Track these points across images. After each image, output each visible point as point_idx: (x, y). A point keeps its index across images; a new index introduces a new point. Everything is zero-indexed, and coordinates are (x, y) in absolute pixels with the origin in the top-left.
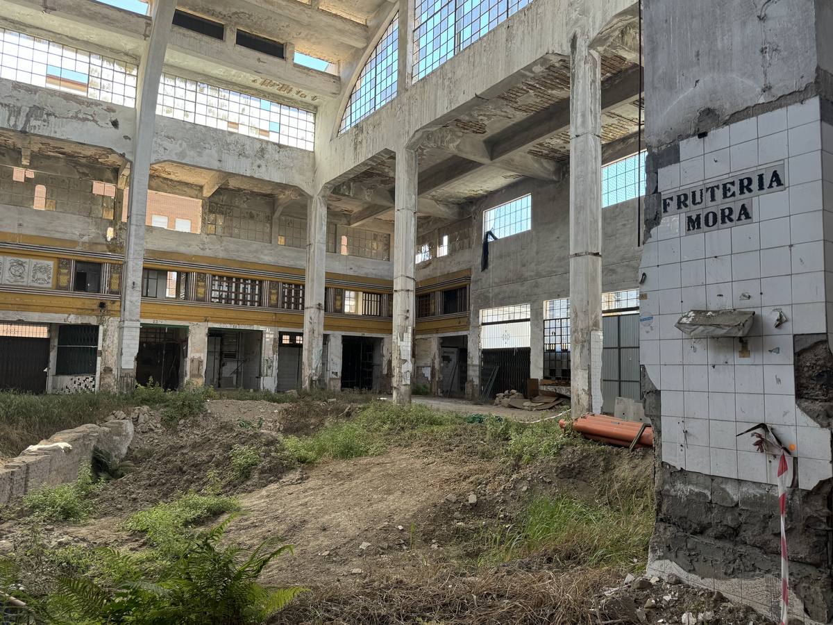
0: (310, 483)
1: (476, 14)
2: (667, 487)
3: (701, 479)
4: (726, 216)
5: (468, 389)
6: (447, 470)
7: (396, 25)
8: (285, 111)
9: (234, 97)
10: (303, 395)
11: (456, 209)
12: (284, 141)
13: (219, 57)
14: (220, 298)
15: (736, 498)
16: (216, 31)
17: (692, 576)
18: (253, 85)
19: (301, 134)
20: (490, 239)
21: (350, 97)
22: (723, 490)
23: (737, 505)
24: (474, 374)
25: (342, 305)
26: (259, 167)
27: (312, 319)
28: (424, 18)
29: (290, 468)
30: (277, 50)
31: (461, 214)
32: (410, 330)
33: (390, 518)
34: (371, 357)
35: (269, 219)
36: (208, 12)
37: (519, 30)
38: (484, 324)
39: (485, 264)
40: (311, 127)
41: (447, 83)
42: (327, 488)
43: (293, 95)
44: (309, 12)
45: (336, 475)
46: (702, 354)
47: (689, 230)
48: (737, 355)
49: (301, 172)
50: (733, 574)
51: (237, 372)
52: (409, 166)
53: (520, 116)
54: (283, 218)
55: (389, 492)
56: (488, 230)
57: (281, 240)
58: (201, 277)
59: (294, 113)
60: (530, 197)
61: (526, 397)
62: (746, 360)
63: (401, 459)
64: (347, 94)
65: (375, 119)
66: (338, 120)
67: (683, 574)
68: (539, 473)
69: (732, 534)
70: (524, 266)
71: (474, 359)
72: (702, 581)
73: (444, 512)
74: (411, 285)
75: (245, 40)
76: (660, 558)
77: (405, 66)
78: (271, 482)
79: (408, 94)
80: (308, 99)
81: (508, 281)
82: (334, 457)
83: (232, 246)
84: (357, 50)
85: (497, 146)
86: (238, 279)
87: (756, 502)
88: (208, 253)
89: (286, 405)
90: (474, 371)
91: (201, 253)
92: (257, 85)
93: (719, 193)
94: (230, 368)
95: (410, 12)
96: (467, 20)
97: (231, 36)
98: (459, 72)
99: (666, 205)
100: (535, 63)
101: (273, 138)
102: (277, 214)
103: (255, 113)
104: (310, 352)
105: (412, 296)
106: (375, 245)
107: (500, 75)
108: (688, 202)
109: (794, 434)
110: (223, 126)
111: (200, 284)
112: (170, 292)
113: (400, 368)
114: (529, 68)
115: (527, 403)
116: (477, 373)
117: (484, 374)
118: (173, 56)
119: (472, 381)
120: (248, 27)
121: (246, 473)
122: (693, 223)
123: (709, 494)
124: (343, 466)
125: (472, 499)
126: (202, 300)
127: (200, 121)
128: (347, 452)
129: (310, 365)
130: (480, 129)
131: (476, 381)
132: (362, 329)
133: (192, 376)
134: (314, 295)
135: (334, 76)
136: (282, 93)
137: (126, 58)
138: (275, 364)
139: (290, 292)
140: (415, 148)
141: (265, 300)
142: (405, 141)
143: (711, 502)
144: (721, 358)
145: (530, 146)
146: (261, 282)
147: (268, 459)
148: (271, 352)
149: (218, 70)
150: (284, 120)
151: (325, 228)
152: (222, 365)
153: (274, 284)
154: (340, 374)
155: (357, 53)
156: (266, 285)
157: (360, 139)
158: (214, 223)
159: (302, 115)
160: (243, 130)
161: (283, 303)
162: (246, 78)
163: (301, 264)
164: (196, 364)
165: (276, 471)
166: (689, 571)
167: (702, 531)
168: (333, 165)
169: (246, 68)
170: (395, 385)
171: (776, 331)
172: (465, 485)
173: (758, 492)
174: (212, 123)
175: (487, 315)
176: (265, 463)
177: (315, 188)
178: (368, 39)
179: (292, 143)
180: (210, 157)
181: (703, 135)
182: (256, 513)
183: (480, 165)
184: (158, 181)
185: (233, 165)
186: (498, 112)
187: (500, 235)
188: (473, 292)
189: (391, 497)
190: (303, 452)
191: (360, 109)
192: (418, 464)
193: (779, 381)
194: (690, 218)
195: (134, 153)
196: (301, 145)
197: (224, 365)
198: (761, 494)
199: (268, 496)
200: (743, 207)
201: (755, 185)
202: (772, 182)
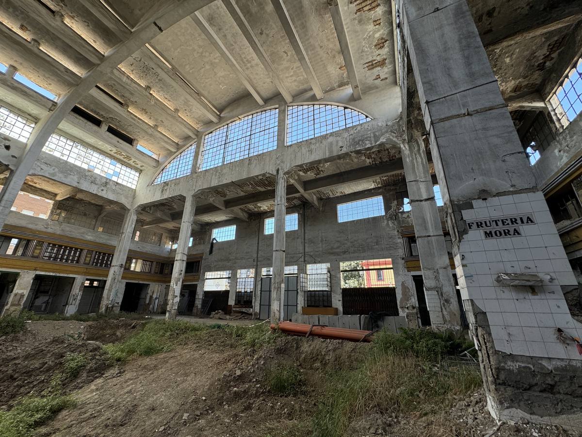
0: (128, 375)
1: (234, 152)
2: (502, 364)
3: (524, 359)
4: (507, 233)
5: (195, 310)
6: (216, 357)
7: (193, 147)
8: (124, 168)
9: (96, 154)
10: (100, 316)
11: (199, 227)
12: (120, 181)
13: (95, 134)
14: (50, 257)
15: (550, 368)
16: (97, 123)
17: (533, 417)
18: (110, 152)
19: (130, 180)
20: (215, 242)
21: (163, 170)
22: (541, 364)
23: (552, 371)
24: (198, 303)
25: (130, 266)
26: (102, 190)
27: (115, 271)
28: (208, 148)
29: (110, 366)
30: (130, 141)
31: (201, 229)
32: (181, 281)
33: (194, 393)
34: (139, 294)
35: (96, 218)
36: (95, 112)
37: (254, 162)
38: (206, 279)
39: (211, 252)
40: (136, 178)
41: (218, 174)
42: (141, 377)
43: (131, 162)
44: (153, 130)
45: (145, 367)
47: (486, 237)
48: (530, 295)
49: (126, 197)
50: (561, 412)
51: (47, 303)
52: (192, 204)
53: (242, 194)
54: (105, 218)
55: (187, 375)
56: (214, 237)
57: (101, 229)
58: (40, 243)
59: (128, 170)
60: (235, 226)
61: (226, 314)
62: (536, 297)
63: (186, 353)
64: (162, 168)
65: (177, 182)
66: (154, 178)
67: (528, 417)
68: (267, 353)
69: (551, 389)
70: (230, 254)
71: (200, 296)
72: (542, 419)
73: (226, 383)
74: (185, 258)
75: (111, 130)
77: (197, 164)
78: (97, 378)
79: (197, 174)
80: (139, 166)
81: (222, 260)
82: (141, 355)
83: (68, 229)
84: (171, 152)
85: (229, 204)
86: (66, 247)
87: (564, 369)
88: (49, 230)
89: (90, 323)
90: (199, 301)
91: (44, 230)
92: (112, 153)
93: (500, 223)
94: (41, 301)
95: (202, 144)
96: (230, 153)
97: (104, 127)
98: (224, 171)
99: (470, 227)
100: (260, 175)
101: (114, 179)
102: (102, 216)
103: (107, 165)
104: (110, 290)
105: (185, 263)
106: (154, 238)
107: (244, 176)
108: (483, 225)
109: (576, 332)
110: (85, 166)
111: (37, 247)
112: (10, 252)
113: (173, 300)
114: (257, 176)
115: (228, 317)
116: (201, 303)
117: (204, 302)
118: (64, 125)
119: (197, 306)
120: (116, 126)
121: (75, 374)
122: (488, 235)
123: (532, 367)
124: (147, 361)
125: (238, 373)
126: (37, 257)
127: (71, 160)
128: (149, 352)
129: (108, 299)
130: (225, 196)
131: (200, 306)
132: (139, 279)
133: (12, 305)
134: (119, 259)
135: (156, 160)
136: (125, 160)
137: (28, 117)
138: (79, 298)
139: (99, 257)
140: (196, 197)
141: (82, 260)
142: (193, 193)
143: (534, 371)
144: (521, 296)
145: (241, 207)
146: (82, 250)
147: (94, 361)
148: (78, 291)
149: (91, 140)
150: (123, 172)
151: (133, 226)
152: (36, 297)
153: (90, 252)
154: (120, 304)
155: (170, 153)
156: (85, 252)
157: (166, 188)
158: (59, 214)
159: (133, 172)
160: (97, 171)
161: (93, 263)
162: (107, 147)
163: (113, 243)
164: (18, 297)
165: (100, 370)
166: (531, 414)
167: (529, 388)
168: (146, 197)
169: (110, 143)
170: (168, 309)
171: (549, 283)
172: (230, 365)
173: (563, 364)
174: (78, 163)
175: (209, 275)
176: (92, 364)
177: (132, 207)
178: (178, 149)
179: (124, 183)
180: (73, 180)
181: (484, 199)
182: (92, 405)
183: (220, 209)
184: (28, 188)
185: (85, 186)
186: (234, 191)
187: (219, 240)
188: (203, 264)
189: (189, 378)
190: (118, 354)
191: (167, 176)
192: (197, 355)
193: (558, 306)
194: (486, 233)
195: (17, 167)
196: (129, 185)
197: (37, 298)
198: (565, 365)
199: (97, 389)
200: (515, 230)
201: (519, 221)
202: (527, 221)
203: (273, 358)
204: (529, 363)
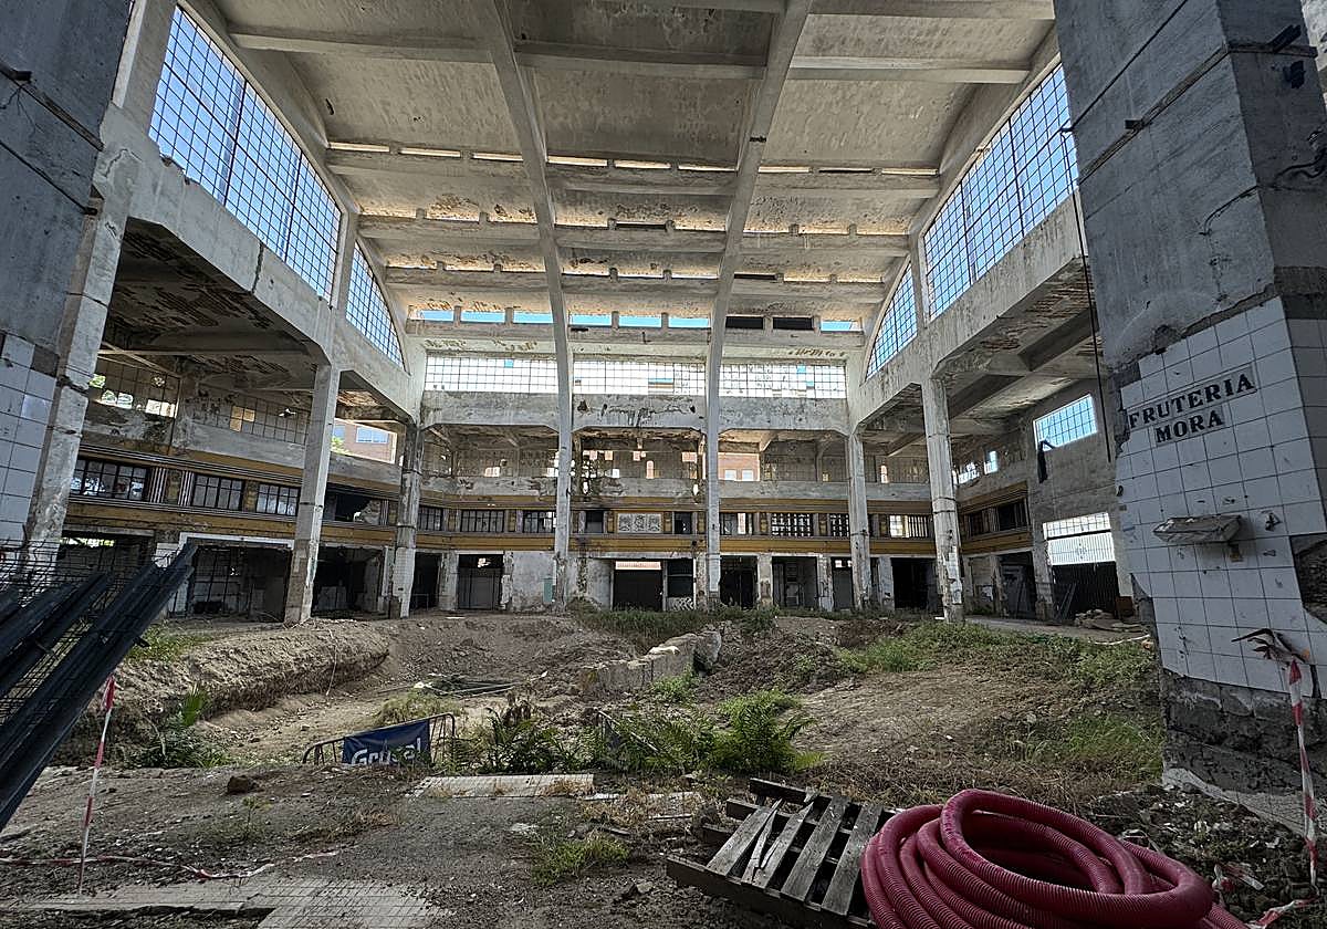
0: (862, 691)
2: (1172, 694)
3: (1208, 687)
4: (1196, 425)
5: (1040, 609)
7: (910, 273)
8: (818, 370)
9: (776, 369)
10: (856, 613)
11: (1000, 424)
12: (819, 395)
13: (760, 343)
14: (779, 531)
15: (1249, 707)
16: (757, 324)
17: (1210, 787)
18: (790, 356)
19: (834, 386)
20: (1046, 449)
21: (874, 346)
22: (1234, 698)
23: (1252, 715)
24: (1045, 592)
25: (888, 529)
26: (800, 420)
27: (858, 543)
28: (936, 261)
29: (843, 677)
30: (806, 324)
31: (1006, 428)
32: (955, 550)
33: (939, 728)
34: (924, 578)
35: (814, 461)
36: (749, 311)
37: (1036, 247)
38: (1049, 539)
39: (1043, 475)
40: (842, 378)
41: (965, 313)
42: (876, 696)
43: (824, 356)
44: (829, 287)
45: (886, 685)
46: (1190, 561)
47: (1159, 441)
48: (1228, 559)
49: (837, 417)
50: (1258, 788)
51: (798, 593)
52: (937, 394)
53: (1057, 323)
54: (825, 458)
55: (938, 705)
56: (1043, 439)
57: (826, 478)
58: (763, 516)
59: (826, 370)
60: (1090, 399)
61: (1116, 617)
62: (1238, 565)
64: (871, 344)
65: (899, 360)
66: (865, 368)
67: (1202, 785)
68: (1117, 697)
69: (1253, 745)
70: (1093, 472)
71: (1044, 578)
72: (1225, 794)
73: (999, 728)
74: (952, 506)
75: (780, 324)
76: (1174, 766)
77: (922, 309)
78: (827, 686)
79: (927, 332)
80: (837, 356)
81: (1074, 490)
82: (885, 669)
83: (785, 488)
84: (876, 305)
85: (1035, 358)
86: (792, 515)
87: (1275, 712)
88: (767, 495)
89: (841, 623)
90: (1046, 589)
91: (762, 496)
92: (793, 356)
93: (1185, 404)
94: (793, 590)
95: (922, 260)
96: (980, 251)
97: (769, 324)
98: (976, 301)
99: (1133, 421)
100: (1060, 272)
101: (810, 394)
102: (821, 455)
103: (794, 377)
104: (859, 574)
105: (954, 516)
106: (915, 470)
107: (1022, 293)
108: (1154, 416)
109: (1307, 640)
110: (769, 394)
111: (763, 521)
112: (741, 530)
113: (949, 587)
114: (1054, 278)
115: (1118, 625)
116: (1049, 592)
117: (1058, 592)
118: (727, 351)
119: (1044, 600)
120: (781, 313)
121: (806, 677)
122: (1163, 435)
123: (1218, 702)
124: (892, 678)
125: (1031, 718)
126: (766, 534)
127: (752, 394)
128: (896, 666)
129: (860, 586)
130: (1014, 344)
131: (1049, 601)
132: (910, 551)
133: (763, 597)
134: (858, 522)
135: (857, 332)
136: (814, 357)
137: (697, 361)
138: (830, 586)
139: (837, 522)
140: (942, 377)
141: (817, 532)
142: (930, 372)
143: (1222, 711)
144: (1212, 564)
145: (1076, 349)
146: (811, 515)
147: (824, 667)
148: (825, 576)
149: (762, 353)
150: (818, 378)
151: (862, 462)
152: (786, 588)
153: (822, 516)
154: (892, 595)
155: (876, 308)
156: (815, 517)
157: (886, 380)
158: (770, 471)
159: (833, 370)
160: (785, 394)
161: (832, 532)
162: (784, 352)
163: (844, 496)
164: (765, 586)
165: (832, 678)
166: (1208, 782)
167: (1219, 740)
168: (865, 406)
169: (783, 345)
170: (945, 604)
171: (1269, 533)
172: (1022, 705)
173: (1275, 702)
174: (760, 394)
175: (1050, 528)
176: (821, 670)
177: (850, 430)
178: (885, 294)
179: (827, 395)
180: (761, 420)
181: (1161, 351)
182: (814, 711)
183: (1018, 378)
184: (726, 445)
185: (779, 423)
186: (1029, 324)
187: (1058, 443)
188: (1032, 506)
189: (940, 710)
190: (854, 663)
191: (885, 353)
192: (971, 681)
193: (1280, 585)
194: (1159, 431)
195: (706, 428)
196: (835, 395)
197: (788, 587)
198: (1279, 704)
199: (824, 698)
200: (1213, 414)
201: (1223, 392)
202: (1240, 385)
203: (1132, 709)
204: (1214, 696)
